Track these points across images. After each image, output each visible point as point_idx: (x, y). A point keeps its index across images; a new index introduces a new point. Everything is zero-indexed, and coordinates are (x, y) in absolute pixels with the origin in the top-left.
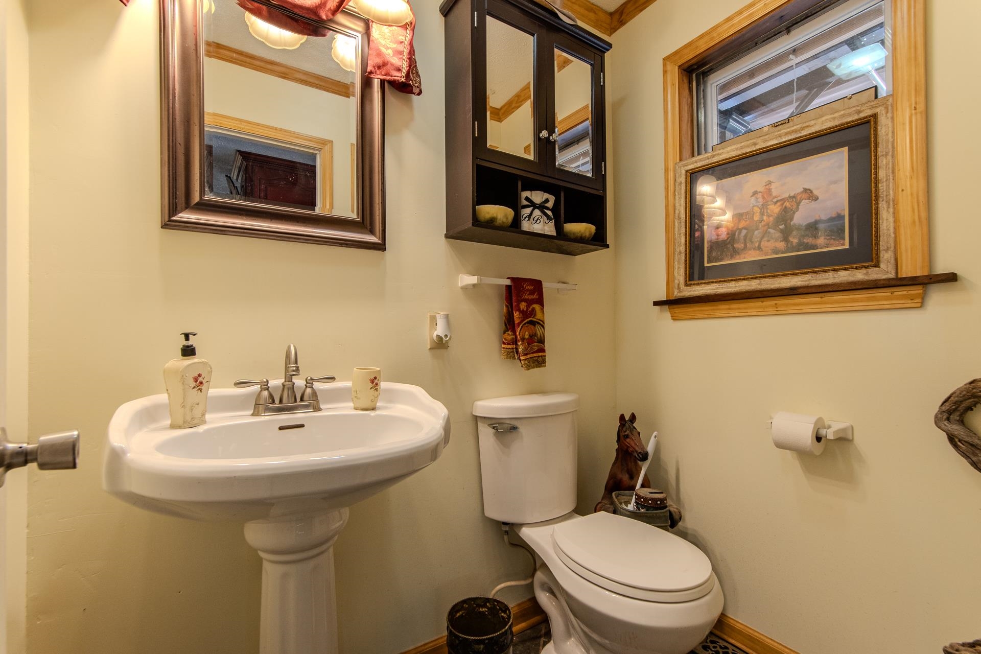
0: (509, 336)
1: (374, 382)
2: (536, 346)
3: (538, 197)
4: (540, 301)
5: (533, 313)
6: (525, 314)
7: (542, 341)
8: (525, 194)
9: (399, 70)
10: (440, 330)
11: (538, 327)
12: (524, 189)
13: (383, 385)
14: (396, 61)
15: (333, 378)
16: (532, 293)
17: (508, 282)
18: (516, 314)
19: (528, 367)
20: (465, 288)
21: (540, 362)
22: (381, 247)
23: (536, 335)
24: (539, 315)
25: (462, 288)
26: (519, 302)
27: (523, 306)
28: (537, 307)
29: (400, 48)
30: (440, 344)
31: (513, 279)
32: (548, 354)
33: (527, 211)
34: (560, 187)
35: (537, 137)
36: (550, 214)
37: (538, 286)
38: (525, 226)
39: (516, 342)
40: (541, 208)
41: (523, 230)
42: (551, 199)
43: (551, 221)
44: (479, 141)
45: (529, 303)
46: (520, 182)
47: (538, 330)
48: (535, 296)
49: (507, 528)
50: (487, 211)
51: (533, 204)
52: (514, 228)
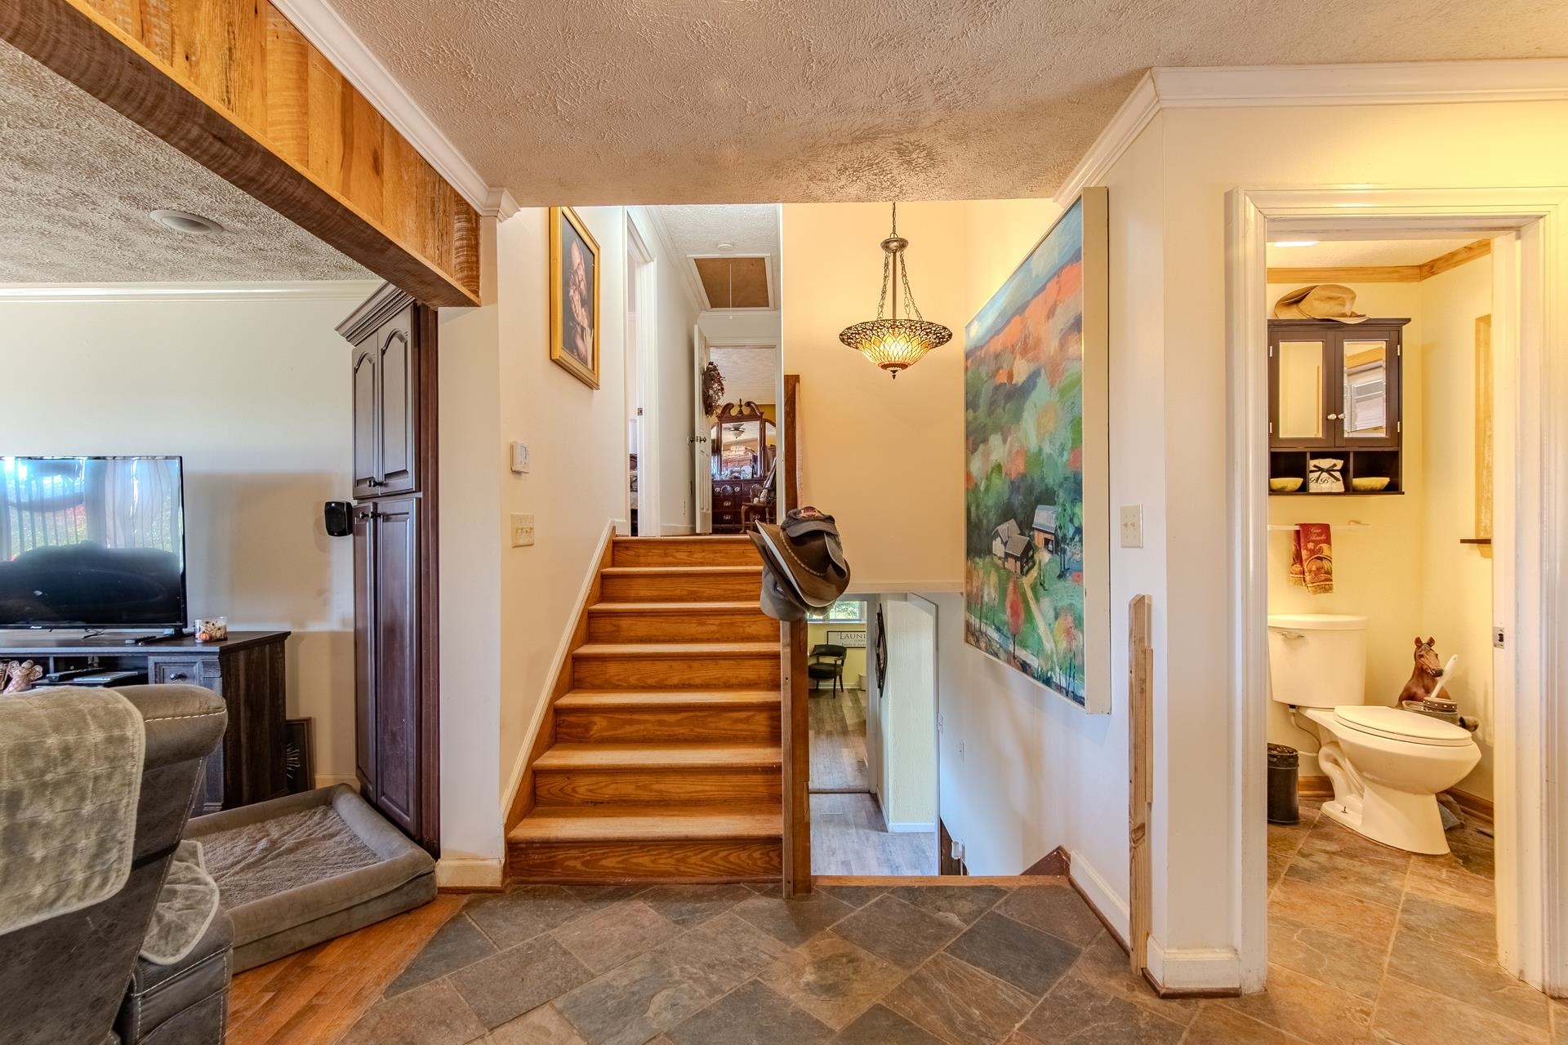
0: (1297, 568)
2: (1323, 576)
3: (1326, 463)
4: (1328, 541)
5: (1321, 550)
6: (1312, 552)
7: (1329, 573)
8: (1313, 462)
11: (1325, 561)
12: (1312, 458)
16: (1320, 535)
17: (1297, 528)
18: (1304, 553)
19: (1315, 593)
21: (1328, 589)
23: (1323, 568)
24: (1326, 552)
26: (1305, 542)
27: (1311, 546)
28: (1325, 546)
31: (1301, 525)
32: (1336, 583)
33: (1313, 476)
34: (1348, 453)
35: (1326, 420)
36: (1337, 474)
37: (1325, 529)
38: (1313, 487)
39: (1303, 573)
40: (1328, 471)
41: (1310, 491)
42: (1339, 463)
43: (1338, 480)
44: (1273, 436)
45: (1316, 543)
46: (1308, 456)
47: (1326, 564)
48: (1323, 537)
49: (1293, 711)
50: (1279, 482)
51: (1321, 470)
52: (1303, 489)
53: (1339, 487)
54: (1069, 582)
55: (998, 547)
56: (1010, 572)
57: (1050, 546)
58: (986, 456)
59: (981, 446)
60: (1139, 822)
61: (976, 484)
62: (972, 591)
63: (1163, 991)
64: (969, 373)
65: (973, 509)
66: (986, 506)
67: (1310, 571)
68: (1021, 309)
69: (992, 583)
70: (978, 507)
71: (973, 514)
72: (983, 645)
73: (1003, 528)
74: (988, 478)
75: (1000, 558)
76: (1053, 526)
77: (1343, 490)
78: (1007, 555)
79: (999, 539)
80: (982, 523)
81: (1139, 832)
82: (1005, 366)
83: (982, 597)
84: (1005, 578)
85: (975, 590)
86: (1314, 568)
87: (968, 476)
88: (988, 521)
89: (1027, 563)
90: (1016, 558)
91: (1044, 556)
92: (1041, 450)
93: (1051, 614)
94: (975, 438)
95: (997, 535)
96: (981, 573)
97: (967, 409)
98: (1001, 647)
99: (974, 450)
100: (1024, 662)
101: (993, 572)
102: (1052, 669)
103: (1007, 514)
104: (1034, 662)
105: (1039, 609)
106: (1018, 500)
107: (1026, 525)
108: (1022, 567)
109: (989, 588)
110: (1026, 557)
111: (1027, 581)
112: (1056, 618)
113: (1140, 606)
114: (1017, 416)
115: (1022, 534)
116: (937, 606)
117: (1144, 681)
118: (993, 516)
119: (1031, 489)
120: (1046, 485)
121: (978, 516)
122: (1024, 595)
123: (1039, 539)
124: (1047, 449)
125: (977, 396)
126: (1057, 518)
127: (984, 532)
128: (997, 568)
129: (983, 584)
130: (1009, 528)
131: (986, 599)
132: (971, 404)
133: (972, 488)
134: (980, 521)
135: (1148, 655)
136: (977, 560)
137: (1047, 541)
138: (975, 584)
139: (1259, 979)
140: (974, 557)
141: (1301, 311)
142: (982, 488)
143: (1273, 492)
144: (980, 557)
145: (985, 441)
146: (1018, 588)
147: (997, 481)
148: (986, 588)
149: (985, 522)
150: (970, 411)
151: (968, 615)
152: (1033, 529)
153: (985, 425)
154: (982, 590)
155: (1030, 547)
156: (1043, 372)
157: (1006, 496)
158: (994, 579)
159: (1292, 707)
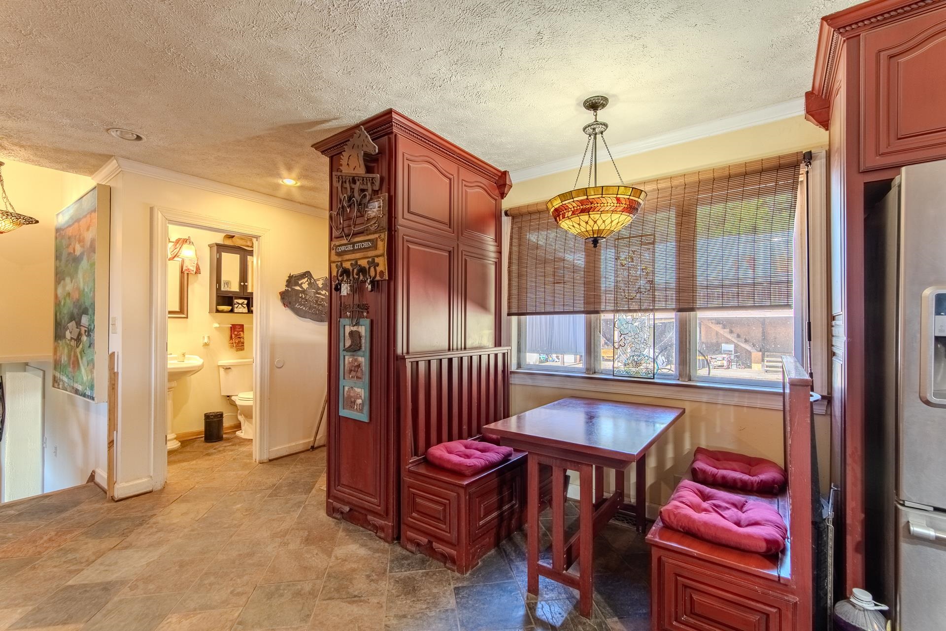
0: (231, 342)
1: (184, 355)
2: (240, 344)
3: (240, 301)
4: (243, 331)
5: (240, 334)
6: (236, 335)
7: (243, 343)
8: (236, 301)
9: (193, 271)
10: (206, 340)
11: (241, 339)
12: (235, 299)
13: (186, 356)
14: (191, 268)
15: (171, 354)
16: (239, 328)
17: (231, 326)
18: (233, 335)
19: (237, 351)
20: (216, 328)
21: (242, 349)
22: (187, 318)
23: (241, 341)
24: (242, 335)
25: (215, 328)
26: (234, 331)
27: (236, 333)
28: (241, 333)
29: (194, 265)
30: (206, 345)
31: (232, 325)
32: (245, 347)
33: (236, 306)
34: (250, 298)
35: (240, 285)
36: (245, 306)
37: (242, 326)
38: (236, 310)
39: (233, 343)
40: (242, 304)
41: (235, 312)
42: (246, 302)
43: (245, 308)
44: (219, 289)
45: (238, 332)
46: (234, 298)
47: (242, 340)
48: (241, 330)
49: (228, 398)
50: (221, 308)
51: (239, 304)
52: (232, 311)
53: (246, 310)
54: (92, 349)
55: (68, 335)
56: (72, 346)
57: (86, 333)
58: (64, 287)
59: (62, 282)
60: (111, 440)
61: (60, 301)
62: (56, 358)
63: (116, 500)
64: (58, 241)
65: (58, 314)
66: (64, 314)
67: (235, 343)
68: (78, 221)
69: (65, 352)
70: (60, 314)
71: (58, 317)
72: (61, 386)
73: (70, 325)
74: (65, 299)
75: (69, 340)
76: (87, 324)
77: (247, 312)
78: (72, 338)
79: (68, 331)
80: (62, 322)
81: (111, 443)
82: (72, 244)
83: (61, 361)
84: (71, 349)
85: (58, 358)
86: (237, 342)
87: (56, 296)
88: (65, 321)
89: (79, 342)
90: (75, 340)
91: (84, 338)
92: (84, 289)
93: (86, 364)
94: (59, 277)
95: (68, 328)
96: (61, 348)
97: (56, 260)
98: (68, 385)
99: (59, 283)
100: (77, 389)
101: (66, 348)
102: (86, 389)
103: (72, 318)
104: (80, 388)
105: (82, 363)
106: (75, 311)
107: (79, 324)
108: (77, 344)
109: (64, 356)
110: (78, 339)
111: (78, 350)
112: (88, 365)
113: (112, 356)
114: (76, 270)
115: (77, 328)
116: (44, 372)
117: (114, 385)
118: (66, 318)
119: (80, 306)
120: (86, 306)
121: (60, 318)
122: (77, 357)
123: (83, 329)
124: (86, 290)
125: (61, 254)
126: (89, 321)
127: (63, 327)
128: (68, 345)
129: (61, 354)
130: (72, 325)
131: (62, 362)
132: (58, 257)
133: (57, 304)
134: (61, 321)
135: (116, 374)
136: (59, 341)
137: (85, 331)
138: (58, 354)
139: (161, 484)
140: (58, 340)
141: (233, 242)
142: (62, 304)
143: (218, 311)
144: (61, 340)
145: (64, 279)
146: (75, 353)
147: (68, 301)
148: (63, 356)
149: (63, 321)
150: (58, 261)
151: (54, 372)
152: (81, 325)
153: (64, 271)
154: (61, 358)
155: (80, 334)
156: (85, 254)
157: (72, 309)
158: (66, 351)
159: (228, 396)
